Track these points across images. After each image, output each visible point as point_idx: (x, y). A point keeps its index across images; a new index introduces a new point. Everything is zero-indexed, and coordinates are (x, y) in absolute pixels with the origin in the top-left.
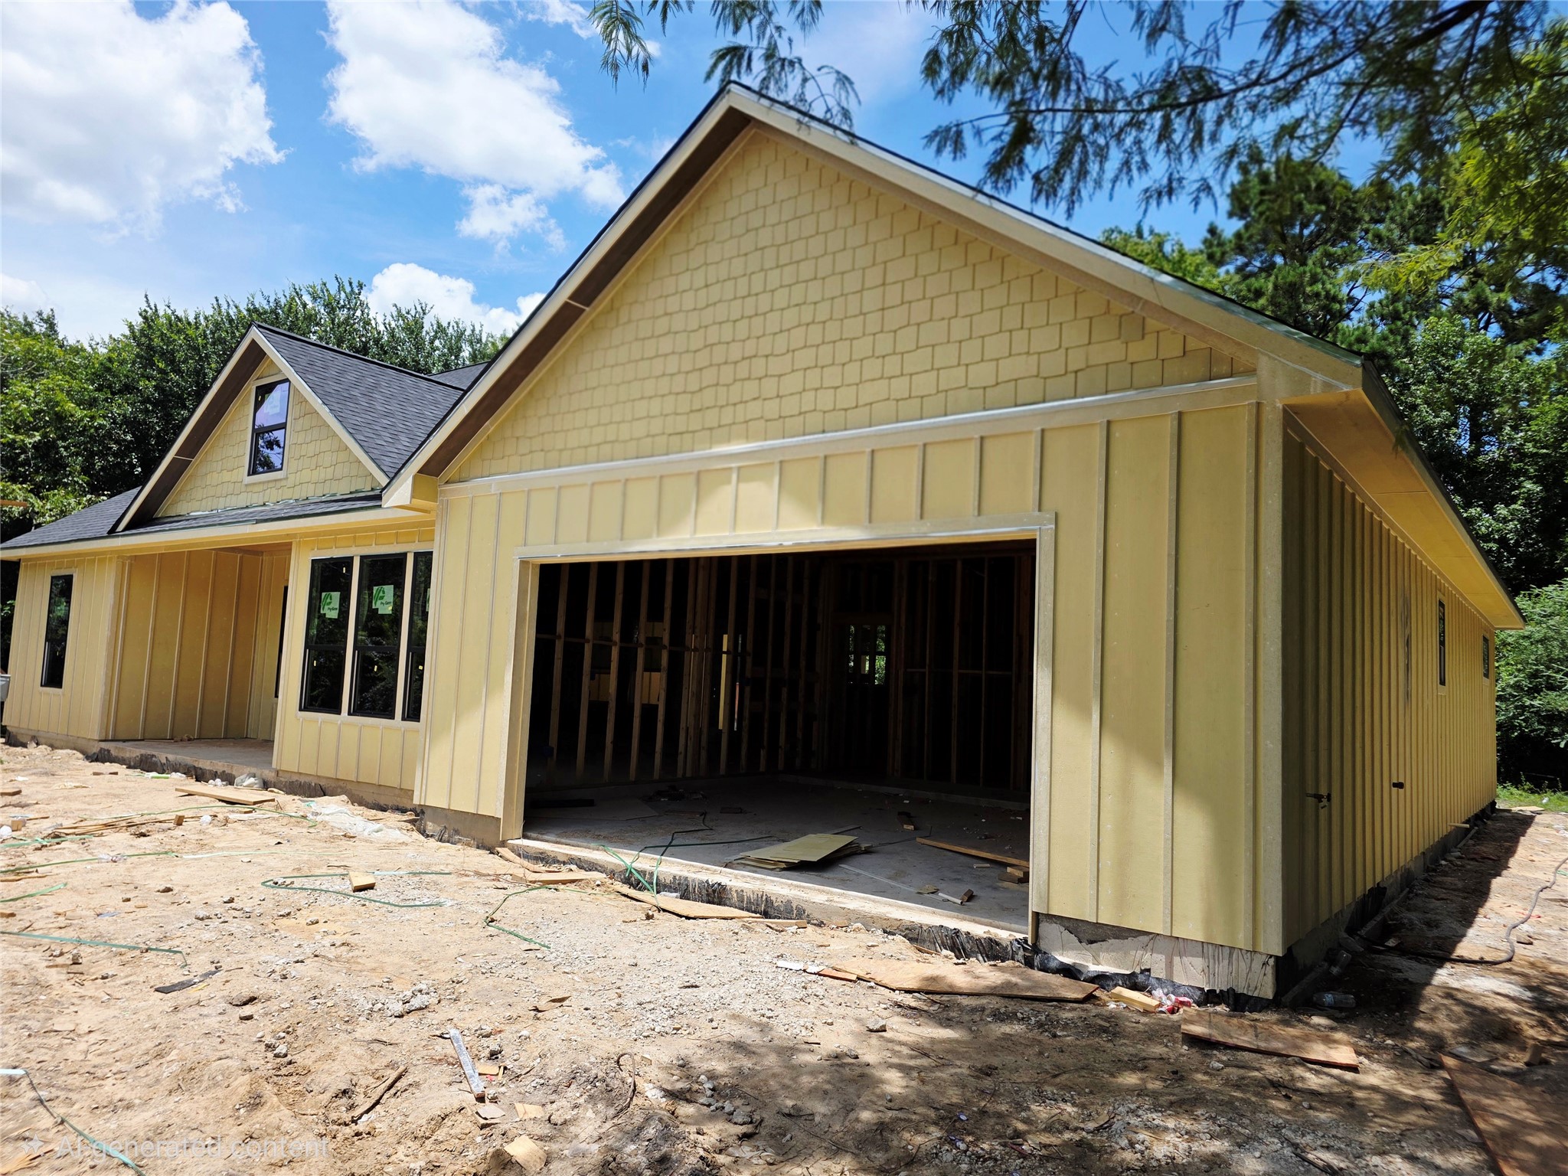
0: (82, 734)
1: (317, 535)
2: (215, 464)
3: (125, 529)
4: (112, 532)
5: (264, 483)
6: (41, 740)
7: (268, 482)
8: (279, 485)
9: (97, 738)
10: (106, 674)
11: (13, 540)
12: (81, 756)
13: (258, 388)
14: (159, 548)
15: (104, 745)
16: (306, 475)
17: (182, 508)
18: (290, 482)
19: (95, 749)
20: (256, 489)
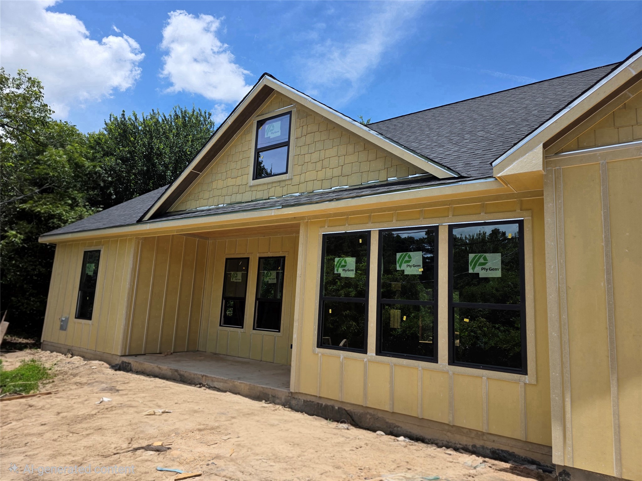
0: (107, 351)
1: (326, 218)
2: (220, 175)
3: (149, 219)
4: (140, 221)
5: (268, 184)
6: (74, 352)
7: (272, 183)
8: (283, 184)
9: (119, 354)
10: (127, 312)
11: (53, 231)
12: (108, 366)
13: (258, 122)
14: (171, 231)
15: (125, 359)
16: (310, 175)
17: (191, 205)
18: (296, 180)
19: (118, 361)
20: (260, 188)
